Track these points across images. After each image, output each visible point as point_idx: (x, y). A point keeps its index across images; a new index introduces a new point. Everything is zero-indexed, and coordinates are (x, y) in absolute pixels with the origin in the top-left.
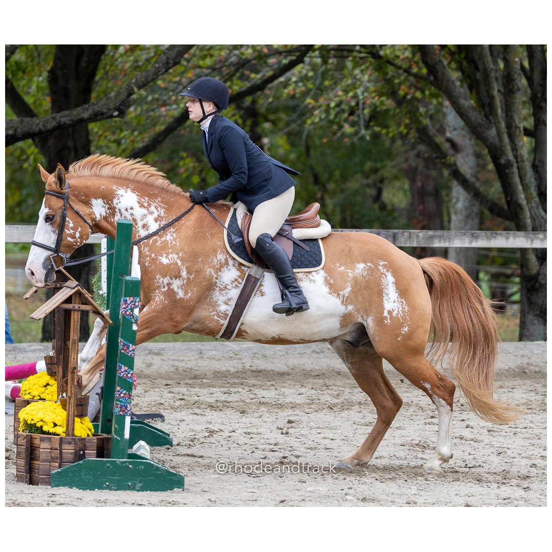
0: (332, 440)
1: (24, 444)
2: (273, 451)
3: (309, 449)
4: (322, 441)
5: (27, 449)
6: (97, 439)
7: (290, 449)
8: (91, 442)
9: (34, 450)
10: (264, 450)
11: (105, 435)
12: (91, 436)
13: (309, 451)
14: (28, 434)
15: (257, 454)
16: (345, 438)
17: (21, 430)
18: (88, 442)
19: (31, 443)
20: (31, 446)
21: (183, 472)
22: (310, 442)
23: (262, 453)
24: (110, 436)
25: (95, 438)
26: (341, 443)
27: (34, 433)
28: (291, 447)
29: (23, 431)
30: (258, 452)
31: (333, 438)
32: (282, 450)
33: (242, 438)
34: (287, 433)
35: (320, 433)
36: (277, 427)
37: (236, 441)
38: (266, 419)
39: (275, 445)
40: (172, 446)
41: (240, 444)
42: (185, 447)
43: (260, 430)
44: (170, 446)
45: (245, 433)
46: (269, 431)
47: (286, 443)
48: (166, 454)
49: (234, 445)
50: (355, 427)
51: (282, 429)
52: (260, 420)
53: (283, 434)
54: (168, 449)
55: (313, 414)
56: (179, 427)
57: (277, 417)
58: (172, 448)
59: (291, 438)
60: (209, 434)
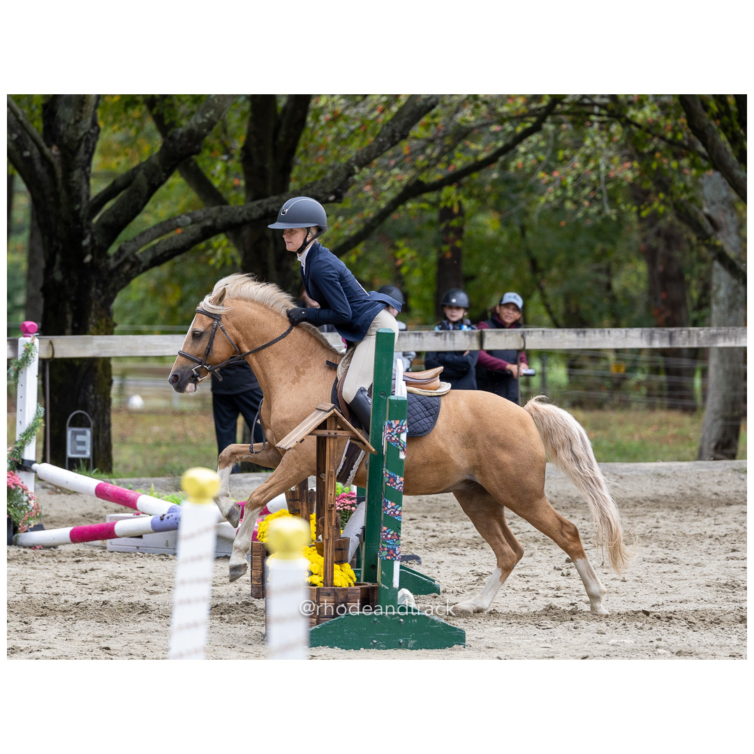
2: (558, 597)
4: (611, 582)
6: (361, 589)
7: (577, 593)
8: (354, 593)
10: (546, 596)
11: (369, 584)
12: (353, 586)
15: (539, 601)
16: (637, 579)
18: (349, 593)
23: (545, 599)
24: (375, 585)
25: (358, 587)
26: (635, 585)
28: (577, 591)
30: (539, 598)
31: (624, 579)
32: (568, 596)
33: (516, 581)
34: (569, 575)
35: (606, 574)
36: (555, 568)
37: (511, 585)
38: (539, 558)
39: (558, 589)
40: (439, 594)
41: (516, 589)
42: (452, 595)
43: (537, 571)
44: (437, 595)
45: (519, 575)
46: (547, 572)
47: (572, 586)
48: (433, 603)
49: (511, 590)
50: (646, 564)
51: (561, 570)
52: (531, 559)
53: (564, 575)
54: (435, 597)
55: (593, 550)
56: (439, 570)
57: (551, 555)
58: (440, 596)
59: (575, 580)
60: (477, 577)
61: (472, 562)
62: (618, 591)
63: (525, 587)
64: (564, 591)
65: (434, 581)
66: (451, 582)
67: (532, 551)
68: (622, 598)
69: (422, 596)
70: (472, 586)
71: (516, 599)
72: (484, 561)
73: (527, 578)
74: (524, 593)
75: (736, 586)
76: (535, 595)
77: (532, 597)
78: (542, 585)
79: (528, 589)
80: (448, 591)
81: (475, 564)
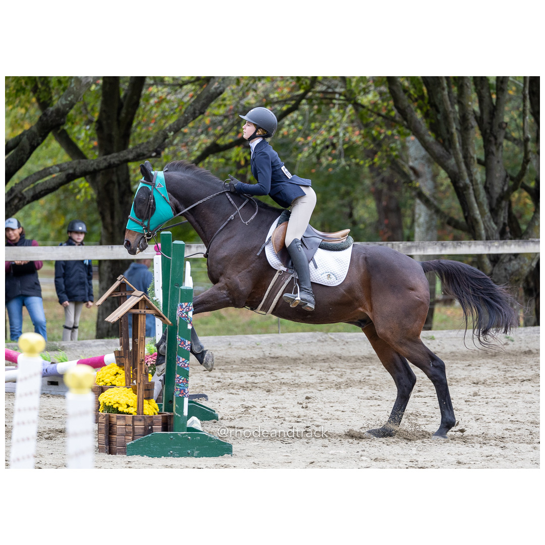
0: (343, 411)
1: (104, 422)
2: (298, 422)
3: (326, 419)
4: (335, 412)
5: (106, 426)
6: (163, 416)
7: (311, 420)
8: (157, 419)
9: (112, 426)
10: (290, 422)
11: (168, 414)
12: (157, 414)
13: (326, 421)
14: (107, 414)
15: (285, 425)
16: (353, 410)
17: (101, 411)
18: (154, 419)
19: (110, 421)
20: (110, 424)
21: (230, 441)
22: (326, 414)
23: (289, 423)
24: (172, 414)
25: (160, 415)
26: (351, 414)
27: (112, 413)
28: (311, 418)
29: (103, 411)
30: (286, 423)
31: (344, 410)
32: (305, 421)
33: (271, 412)
34: (307, 407)
35: (332, 407)
36: (298, 403)
37: (267, 415)
38: (288, 396)
39: (299, 417)
40: (218, 420)
41: (270, 417)
42: (227, 421)
43: (285, 405)
44: (216, 421)
45: (273, 408)
46: (292, 406)
47: (308, 415)
48: (213, 426)
49: (267, 418)
50: (359, 400)
51: (302, 404)
52: (283, 397)
53: (303, 408)
54: (215, 422)
55: (325, 391)
56: (220, 404)
57: (296, 394)
58: (218, 422)
59: (310, 411)
60: (245, 409)
61: (243, 399)
62: (339, 418)
63: (277, 415)
64: (302, 418)
65: (214, 411)
66: (227, 412)
67: (284, 392)
68: (341, 423)
69: (206, 422)
70: (241, 415)
71: (269, 423)
72: (251, 398)
73: (278, 410)
74: (275, 420)
75: (418, 415)
76: (283, 421)
77: (281, 423)
78: (288, 414)
79: (278, 417)
80: (224, 418)
81: (244, 400)
